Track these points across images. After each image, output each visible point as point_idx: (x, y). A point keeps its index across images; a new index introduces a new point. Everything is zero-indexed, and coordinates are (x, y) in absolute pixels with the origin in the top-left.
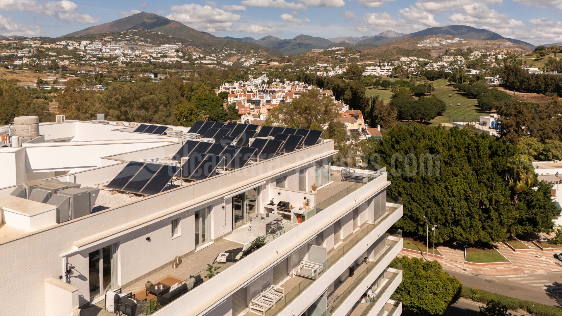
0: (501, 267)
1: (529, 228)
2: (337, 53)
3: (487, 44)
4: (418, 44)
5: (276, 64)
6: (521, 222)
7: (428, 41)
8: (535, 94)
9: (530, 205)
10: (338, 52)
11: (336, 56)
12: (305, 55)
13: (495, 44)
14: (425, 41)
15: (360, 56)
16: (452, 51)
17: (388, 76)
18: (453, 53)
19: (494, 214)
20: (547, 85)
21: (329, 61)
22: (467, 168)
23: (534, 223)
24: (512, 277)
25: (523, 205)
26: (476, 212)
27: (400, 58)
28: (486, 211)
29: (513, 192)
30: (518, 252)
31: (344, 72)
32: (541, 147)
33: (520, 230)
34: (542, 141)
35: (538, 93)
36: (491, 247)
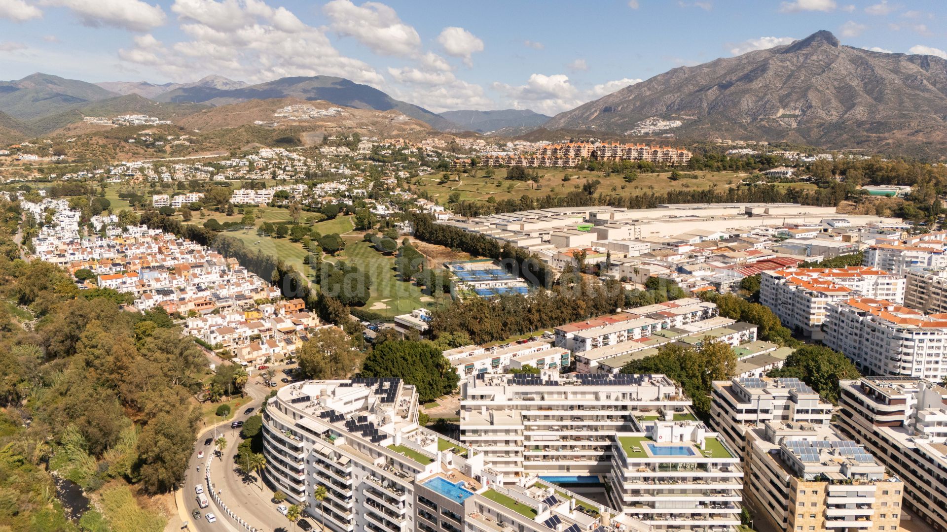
0: (438, 408)
1: (448, 389)
2: (143, 132)
3: (375, 116)
4: (274, 112)
5: (34, 158)
6: (445, 387)
7: (290, 108)
8: (442, 247)
9: (448, 379)
10: (147, 132)
11: (144, 139)
12: (91, 142)
13: (386, 118)
14: (286, 109)
15: (191, 141)
16: (333, 138)
17: (268, 204)
18: (335, 142)
19: (435, 386)
20: (453, 239)
21: (138, 153)
22: (422, 366)
23: (450, 386)
24: (443, 411)
25: (446, 379)
26: (428, 387)
27: (259, 148)
28: (431, 385)
29: (441, 373)
30: (444, 401)
31: (200, 198)
32: (450, 337)
33: (445, 391)
34: (452, 334)
35: (446, 245)
36: (434, 401)
